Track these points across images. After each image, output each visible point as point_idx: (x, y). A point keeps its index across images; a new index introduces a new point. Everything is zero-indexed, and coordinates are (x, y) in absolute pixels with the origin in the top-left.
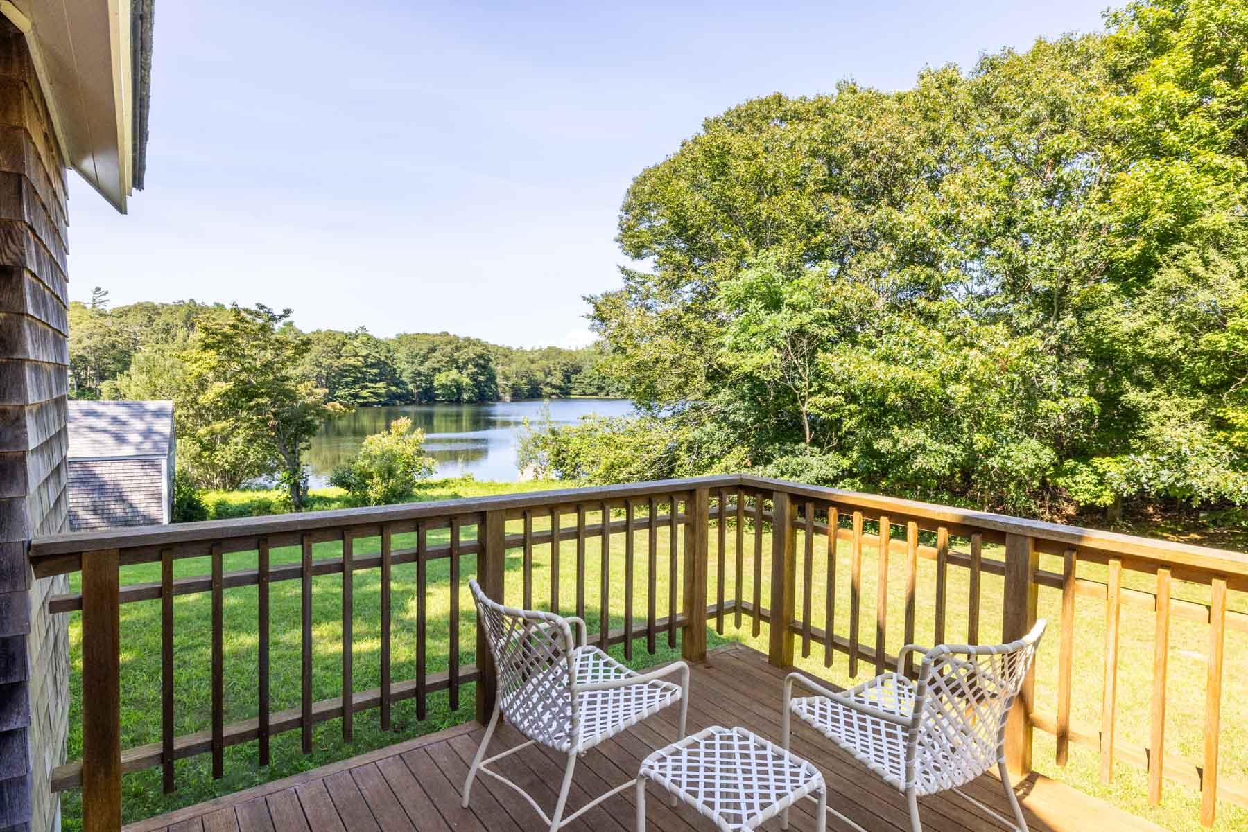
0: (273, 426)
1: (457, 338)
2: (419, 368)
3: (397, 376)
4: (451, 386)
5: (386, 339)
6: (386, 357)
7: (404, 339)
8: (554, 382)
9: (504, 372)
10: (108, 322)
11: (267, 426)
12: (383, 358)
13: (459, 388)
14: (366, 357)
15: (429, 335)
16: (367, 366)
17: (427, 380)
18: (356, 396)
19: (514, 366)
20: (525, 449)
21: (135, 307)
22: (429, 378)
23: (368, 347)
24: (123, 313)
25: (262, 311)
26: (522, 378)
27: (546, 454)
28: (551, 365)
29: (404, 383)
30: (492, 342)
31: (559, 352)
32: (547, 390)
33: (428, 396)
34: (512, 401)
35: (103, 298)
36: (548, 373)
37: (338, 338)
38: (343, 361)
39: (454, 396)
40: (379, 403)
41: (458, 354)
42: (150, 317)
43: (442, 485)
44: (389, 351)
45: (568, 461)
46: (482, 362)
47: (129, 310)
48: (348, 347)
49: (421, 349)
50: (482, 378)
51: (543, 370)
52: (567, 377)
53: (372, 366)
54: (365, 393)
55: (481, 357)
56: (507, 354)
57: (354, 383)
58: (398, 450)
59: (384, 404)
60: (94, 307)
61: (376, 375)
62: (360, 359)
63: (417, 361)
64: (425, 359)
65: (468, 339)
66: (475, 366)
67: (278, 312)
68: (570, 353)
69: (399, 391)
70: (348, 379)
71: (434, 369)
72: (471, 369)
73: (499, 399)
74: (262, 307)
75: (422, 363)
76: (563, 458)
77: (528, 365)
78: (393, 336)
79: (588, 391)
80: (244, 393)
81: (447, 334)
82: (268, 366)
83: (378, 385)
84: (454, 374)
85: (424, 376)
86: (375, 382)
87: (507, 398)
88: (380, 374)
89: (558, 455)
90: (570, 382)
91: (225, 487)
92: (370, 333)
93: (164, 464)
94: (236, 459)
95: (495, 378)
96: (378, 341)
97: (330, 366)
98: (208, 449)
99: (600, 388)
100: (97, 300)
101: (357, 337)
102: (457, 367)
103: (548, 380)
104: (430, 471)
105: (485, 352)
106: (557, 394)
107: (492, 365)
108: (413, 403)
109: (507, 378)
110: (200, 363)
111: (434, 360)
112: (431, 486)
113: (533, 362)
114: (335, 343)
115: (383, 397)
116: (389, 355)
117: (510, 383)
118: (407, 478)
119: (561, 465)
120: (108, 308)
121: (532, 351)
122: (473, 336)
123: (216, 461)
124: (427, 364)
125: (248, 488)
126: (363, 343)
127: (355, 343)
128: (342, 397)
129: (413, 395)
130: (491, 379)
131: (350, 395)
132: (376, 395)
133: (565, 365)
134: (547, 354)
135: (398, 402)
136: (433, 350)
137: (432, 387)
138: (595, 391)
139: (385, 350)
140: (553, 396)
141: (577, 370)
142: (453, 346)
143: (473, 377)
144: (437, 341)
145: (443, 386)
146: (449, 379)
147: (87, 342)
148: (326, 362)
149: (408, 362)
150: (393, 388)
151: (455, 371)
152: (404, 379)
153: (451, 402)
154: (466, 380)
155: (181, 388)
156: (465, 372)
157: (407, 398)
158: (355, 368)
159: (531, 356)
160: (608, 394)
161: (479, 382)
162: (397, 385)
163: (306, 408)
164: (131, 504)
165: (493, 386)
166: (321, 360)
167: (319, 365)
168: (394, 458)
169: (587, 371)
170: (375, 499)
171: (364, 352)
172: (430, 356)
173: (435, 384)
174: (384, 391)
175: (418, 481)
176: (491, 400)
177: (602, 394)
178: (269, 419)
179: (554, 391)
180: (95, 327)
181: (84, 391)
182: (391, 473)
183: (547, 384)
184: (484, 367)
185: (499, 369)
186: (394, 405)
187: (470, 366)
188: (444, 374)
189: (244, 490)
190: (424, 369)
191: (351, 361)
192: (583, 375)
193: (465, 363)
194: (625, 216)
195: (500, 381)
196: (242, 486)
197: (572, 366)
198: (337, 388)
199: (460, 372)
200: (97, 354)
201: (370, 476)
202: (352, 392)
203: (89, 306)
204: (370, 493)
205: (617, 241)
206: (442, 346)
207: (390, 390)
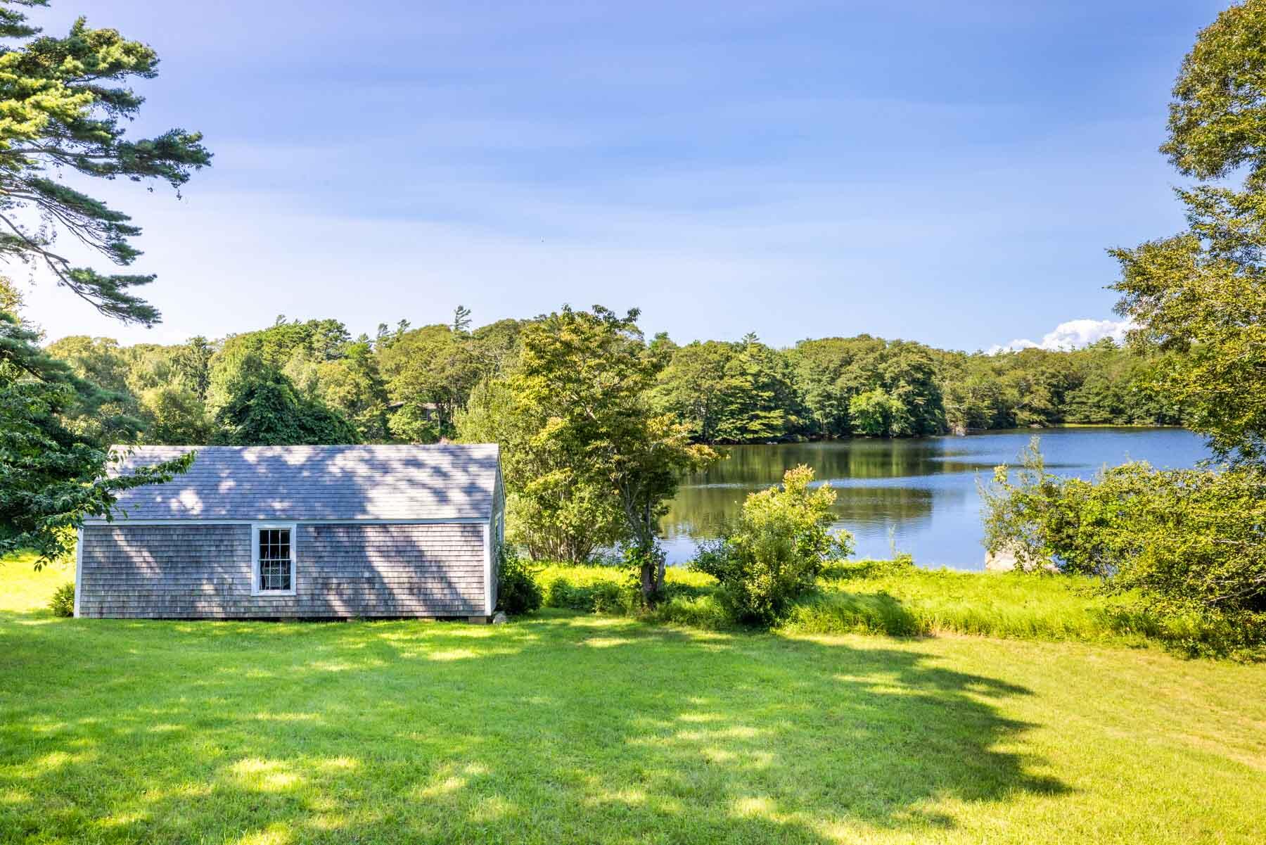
0: (616, 480)
1: (882, 343)
2: (829, 388)
3: (799, 400)
4: (875, 412)
5: (784, 349)
6: (784, 375)
7: (806, 348)
8: (1036, 403)
9: (953, 391)
10: (469, 346)
11: (609, 480)
12: (779, 377)
13: (887, 415)
14: (756, 375)
15: (841, 339)
16: (757, 388)
17: (839, 405)
18: (744, 430)
19: (970, 381)
20: (1000, 517)
21: (497, 326)
22: (843, 402)
23: (760, 362)
24: (484, 334)
25: (601, 316)
26: (983, 398)
27: (1037, 528)
28: (1030, 377)
29: (808, 410)
30: (934, 346)
31: (1043, 356)
32: (1024, 415)
33: (842, 427)
34: (967, 434)
35: (465, 318)
36: (1025, 389)
37: (721, 351)
38: (727, 381)
39: (880, 425)
40: (774, 439)
41: (884, 365)
42: (511, 338)
43: (864, 572)
44: (787, 366)
45: (1079, 541)
46: (920, 376)
47: (491, 330)
48: (734, 363)
49: (830, 361)
50: (920, 401)
51: (1018, 385)
52: (1057, 394)
53: (764, 387)
54: (755, 425)
55: (918, 368)
56: (958, 362)
57: (741, 411)
58: (793, 515)
59: (780, 441)
60: (457, 329)
61: (770, 400)
62: (749, 378)
63: (825, 379)
64: (837, 374)
65: (898, 344)
66: (909, 383)
67: (621, 315)
68: (1061, 357)
69: (801, 421)
70: (733, 407)
71: (850, 389)
72: (904, 387)
73: (947, 431)
74: (599, 310)
75: (832, 381)
76: (1069, 537)
77: (992, 377)
78: (793, 345)
79: (1094, 417)
80: (583, 432)
81: (867, 337)
82: (610, 393)
83: (773, 414)
84: (878, 395)
85: (836, 399)
86: (769, 409)
87: (960, 429)
88: (775, 398)
89: (1059, 531)
90: (1062, 402)
91: (570, 561)
92: (762, 341)
93: (486, 530)
94: (581, 520)
95: (940, 399)
96: (773, 353)
97: (711, 389)
98: (550, 507)
99: (1116, 412)
100: (460, 322)
101: (744, 348)
102: (884, 385)
103: (1026, 400)
104: (843, 550)
105: (925, 361)
106: (1040, 423)
107: (935, 380)
108: (820, 438)
109: (960, 400)
110: (528, 391)
111: (848, 375)
112: (846, 574)
113: (999, 373)
114: (716, 357)
115: (780, 430)
116: (786, 371)
117: (965, 406)
118: (808, 560)
119: (1066, 548)
120: (471, 329)
121: (999, 356)
122: (906, 339)
123: (558, 523)
124: (840, 382)
125: (596, 561)
126: (752, 356)
127: (741, 357)
128: (725, 432)
129: (820, 426)
130: (935, 401)
131: (736, 428)
132: (770, 427)
133: (1053, 376)
134: (1023, 360)
135: (799, 437)
136: (848, 362)
137: (847, 415)
138: (1107, 415)
139: (781, 364)
140: (1035, 426)
141: (1075, 383)
142: (877, 354)
143: (907, 399)
144: (853, 347)
145: (863, 413)
146: (872, 402)
147: (450, 371)
148: (706, 384)
149: (813, 381)
150: (793, 418)
151: (879, 391)
152: (809, 404)
153: (875, 437)
154: (896, 404)
155: (520, 425)
156: (895, 393)
157: (811, 431)
158: (743, 391)
159: (997, 365)
160: (1130, 421)
161: (917, 406)
162: (798, 413)
163: (662, 452)
164: (450, 583)
165: (937, 411)
166: (699, 382)
167: (697, 388)
168: (787, 531)
169: (1093, 383)
170: (759, 597)
171: (754, 369)
172: (843, 370)
173: (852, 410)
174: (780, 422)
175: (826, 564)
176: (934, 433)
177: (1120, 421)
178: (611, 471)
179: (1035, 417)
180: (457, 353)
181: (447, 427)
182: (782, 555)
183: (1023, 407)
184: (924, 384)
185: (946, 387)
186: (795, 441)
187: (902, 383)
188: (864, 396)
189: (591, 564)
190: (835, 390)
191: (737, 382)
192: (1084, 390)
193: (895, 379)
194: (1182, 104)
195: (947, 403)
196: (591, 558)
197: (1066, 377)
198: (720, 419)
199: (888, 392)
200: (459, 383)
201: (751, 558)
202: (738, 424)
203: (452, 328)
204: (750, 587)
205: (1165, 151)
206: (860, 355)
207: (789, 421)
